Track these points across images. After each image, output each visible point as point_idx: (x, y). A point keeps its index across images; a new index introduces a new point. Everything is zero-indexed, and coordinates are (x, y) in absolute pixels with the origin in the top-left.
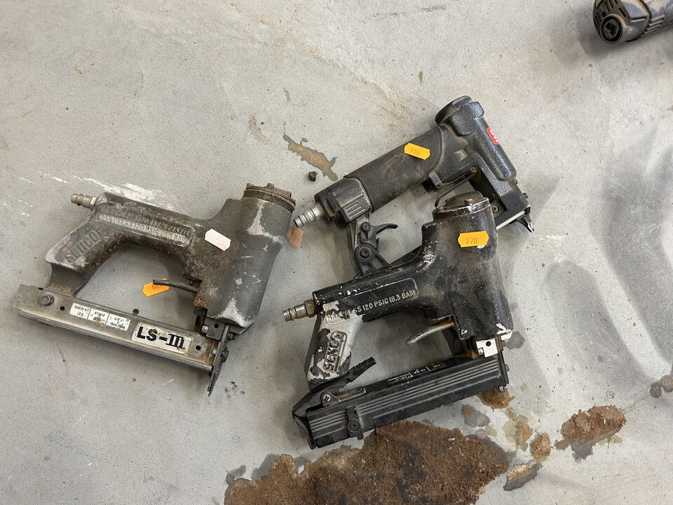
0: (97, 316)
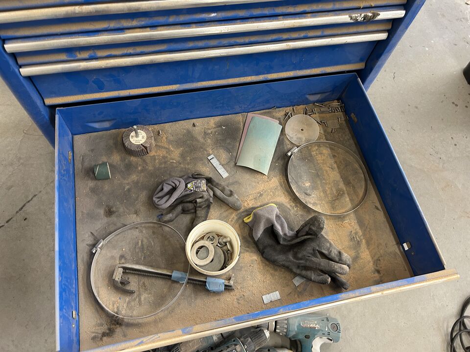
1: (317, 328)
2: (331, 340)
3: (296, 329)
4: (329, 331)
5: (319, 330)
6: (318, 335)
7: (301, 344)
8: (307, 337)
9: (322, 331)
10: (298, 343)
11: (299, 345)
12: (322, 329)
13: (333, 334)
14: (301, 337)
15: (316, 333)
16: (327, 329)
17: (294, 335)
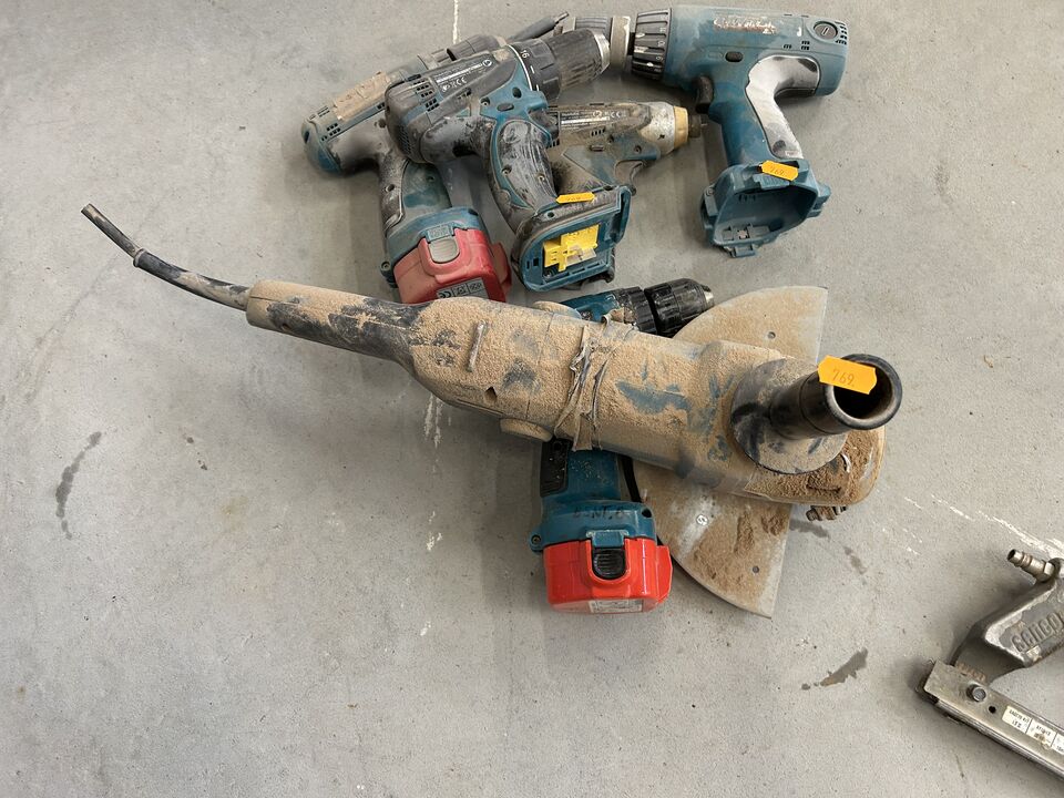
0: (1039, 732)
1: (766, 32)
2: (812, 67)
3: (698, 37)
4: (810, 39)
5: (772, 37)
6: (768, 51)
7: (712, 84)
8: (734, 59)
9: (784, 37)
10: (704, 80)
11: (708, 88)
12: (784, 33)
13: (822, 47)
14: (714, 57)
15: (763, 44)
16: (799, 34)
17: (691, 54)
